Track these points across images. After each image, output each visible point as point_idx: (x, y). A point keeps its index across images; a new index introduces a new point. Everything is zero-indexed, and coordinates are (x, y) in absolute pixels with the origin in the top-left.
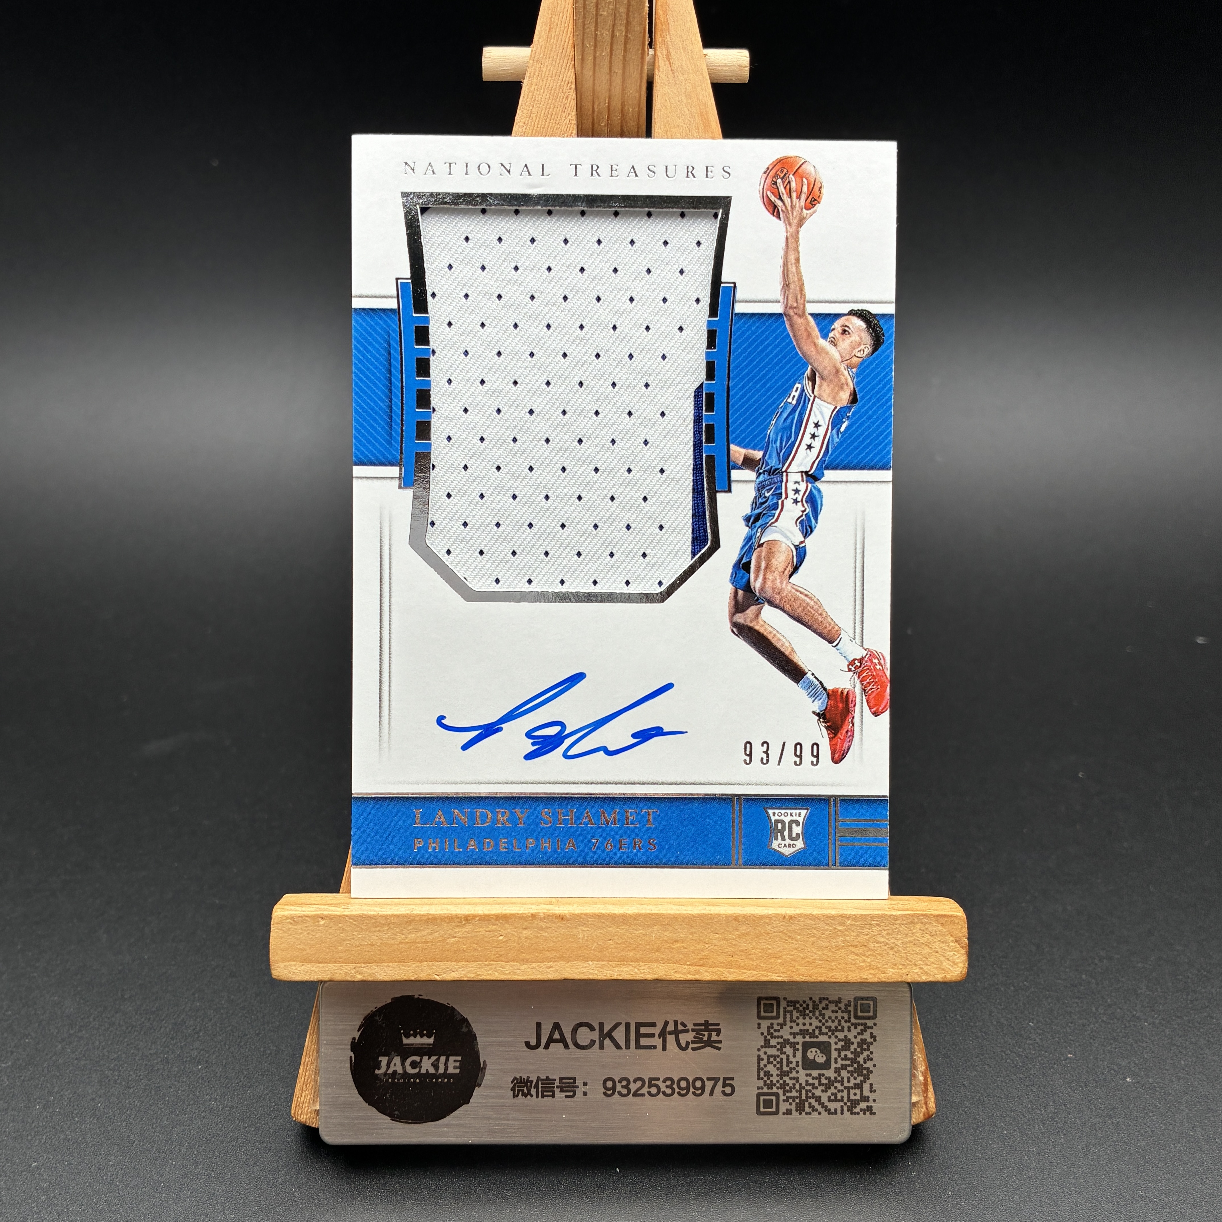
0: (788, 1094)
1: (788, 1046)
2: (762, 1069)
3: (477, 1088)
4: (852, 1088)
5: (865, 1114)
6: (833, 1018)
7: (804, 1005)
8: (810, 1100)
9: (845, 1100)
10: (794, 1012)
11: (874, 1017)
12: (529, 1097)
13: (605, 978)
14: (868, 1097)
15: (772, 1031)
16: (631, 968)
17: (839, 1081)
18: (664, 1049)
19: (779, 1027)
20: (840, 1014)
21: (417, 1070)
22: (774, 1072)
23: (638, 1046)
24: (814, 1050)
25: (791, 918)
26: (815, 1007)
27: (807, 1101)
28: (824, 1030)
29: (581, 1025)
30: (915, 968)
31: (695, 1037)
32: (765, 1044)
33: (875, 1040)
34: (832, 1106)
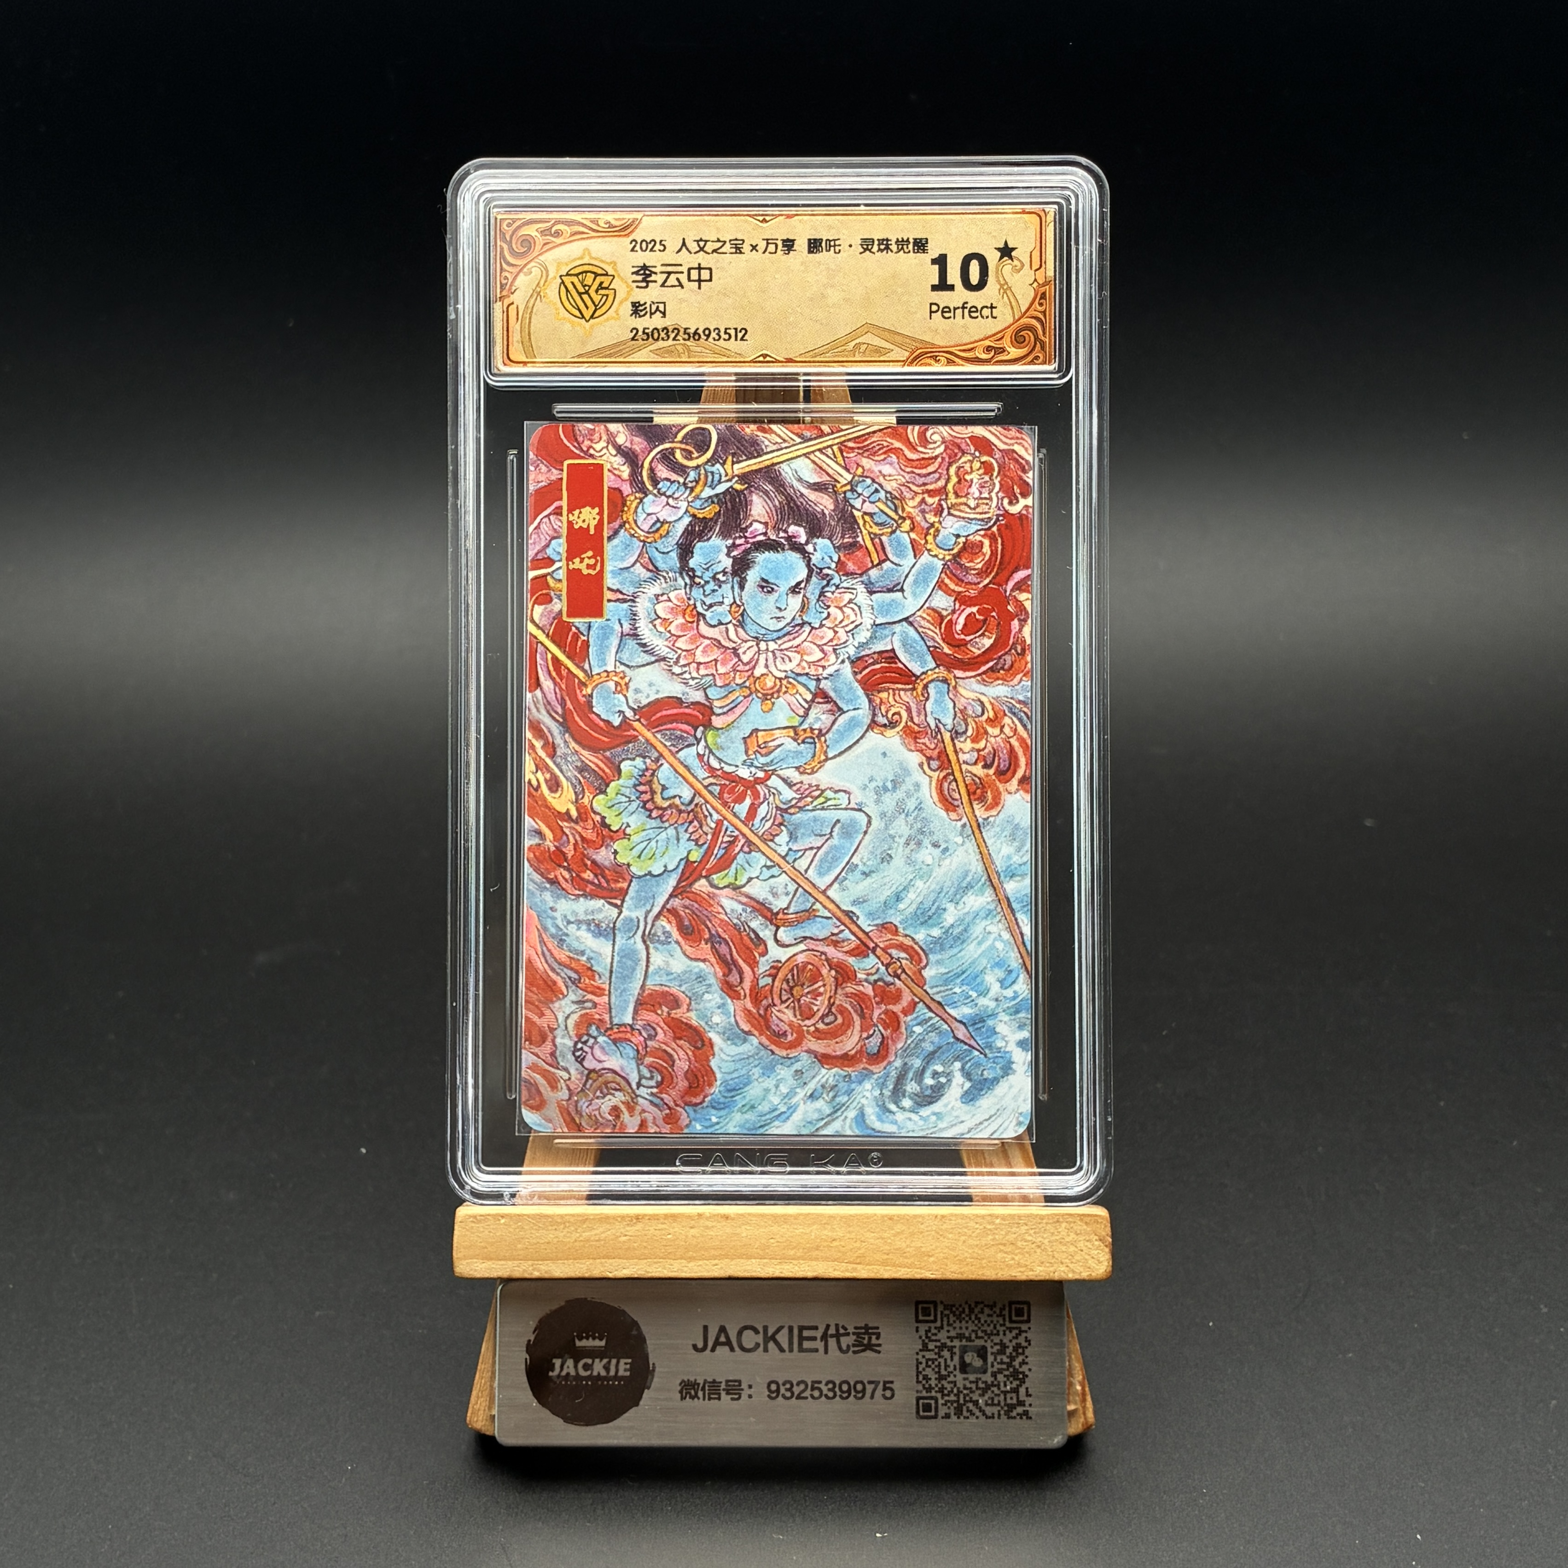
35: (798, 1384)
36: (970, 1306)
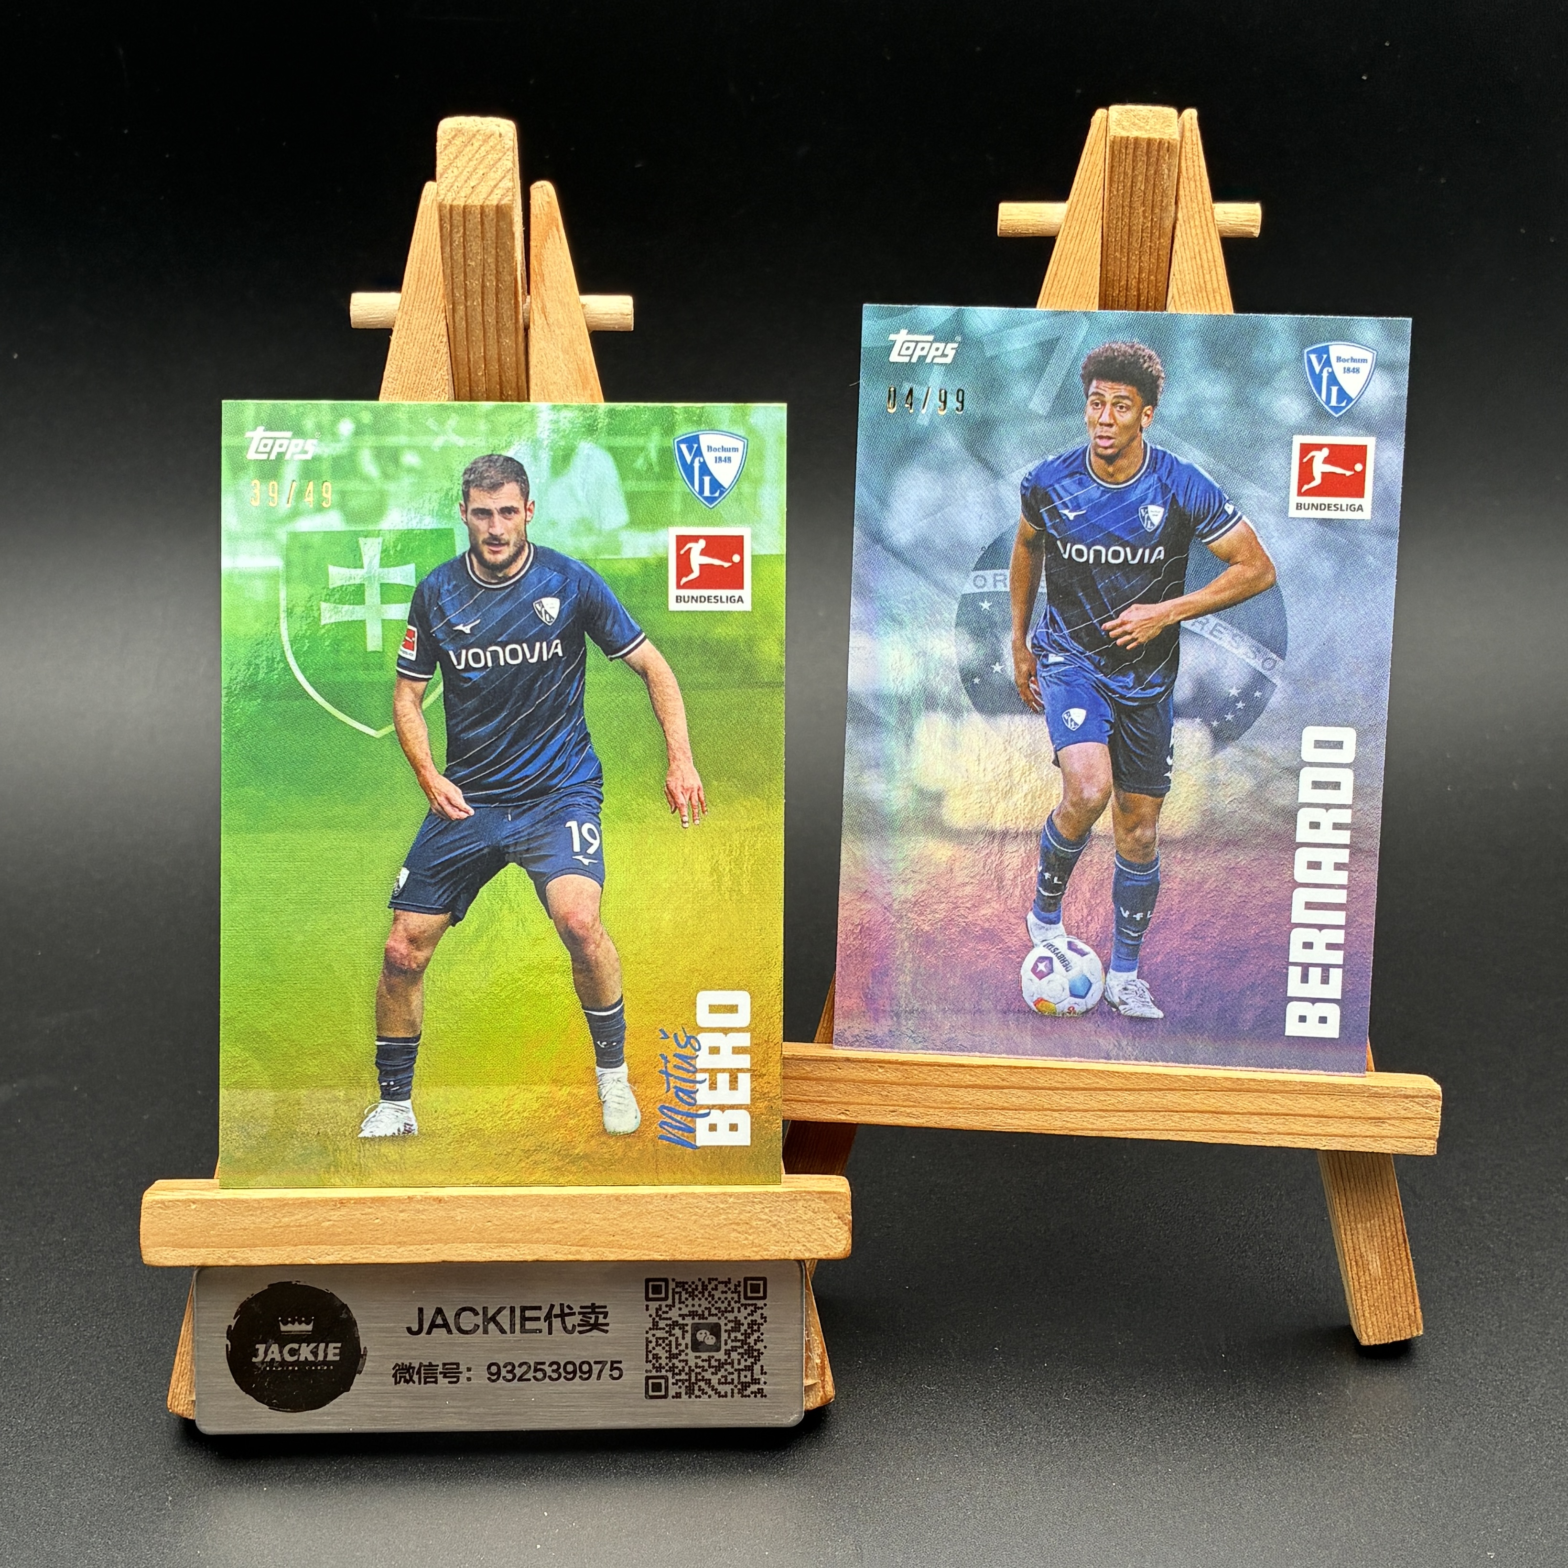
0: (678, 1377)
1: (677, 1328)
2: (651, 1352)
3: (357, 1375)
4: (742, 1370)
5: (755, 1396)
6: (723, 1299)
7: (693, 1286)
8: (699, 1383)
9: (736, 1382)
10: (683, 1293)
11: (764, 1297)
12: (411, 1383)
13: (483, 1260)
14: (759, 1379)
15: (660, 1313)
16: (510, 1249)
17: (729, 1364)
18: (550, 1333)
19: (667, 1309)
20: (729, 1295)
21: (295, 1358)
22: (663, 1355)
23: (523, 1330)
24: (703, 1331)
25: (673, 1196)
26: (705, 1287)
27: (696, 1384)
28: (714, 1311)
29: (464, 1309)
30: (797, 1245)
31: (581, 1320)
32: (653, 1325)
33: (765, 1321)
34: (722, 1389)
35: (520, 1365)
36: (703, 1283)
